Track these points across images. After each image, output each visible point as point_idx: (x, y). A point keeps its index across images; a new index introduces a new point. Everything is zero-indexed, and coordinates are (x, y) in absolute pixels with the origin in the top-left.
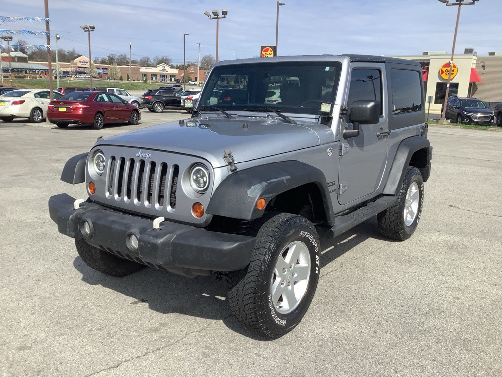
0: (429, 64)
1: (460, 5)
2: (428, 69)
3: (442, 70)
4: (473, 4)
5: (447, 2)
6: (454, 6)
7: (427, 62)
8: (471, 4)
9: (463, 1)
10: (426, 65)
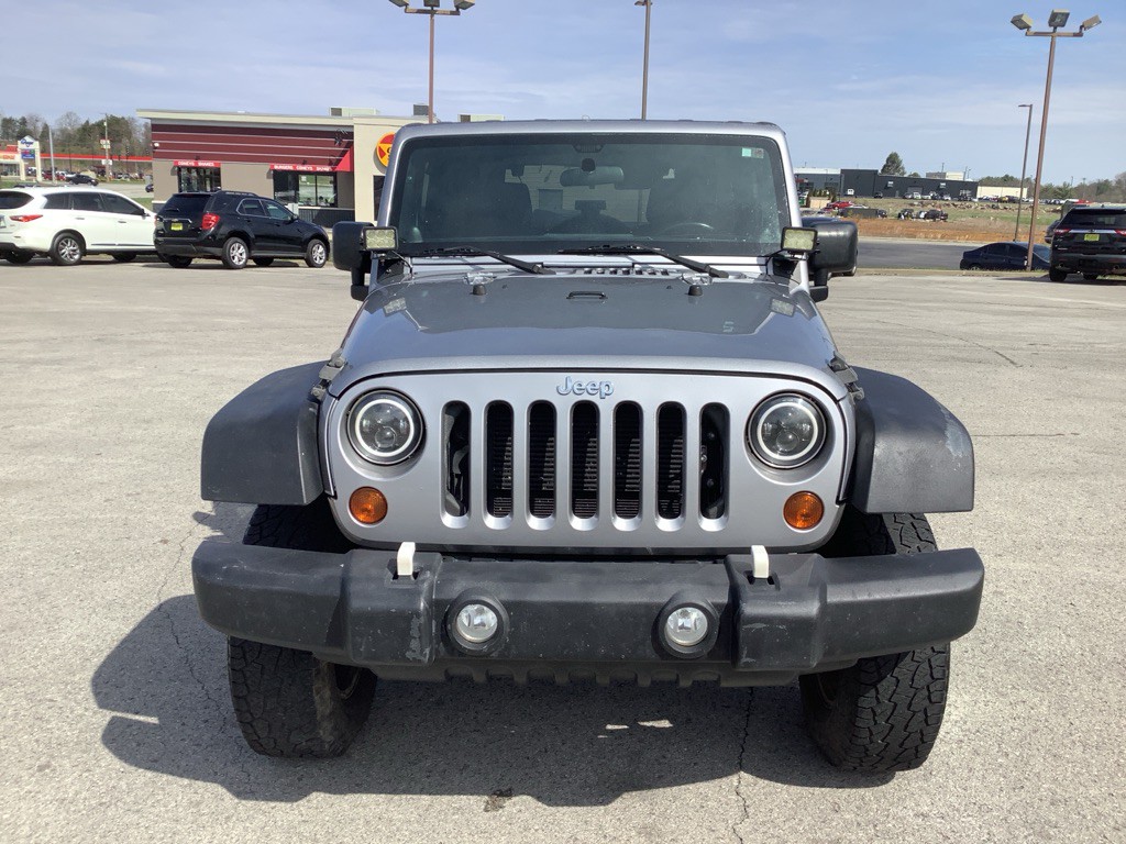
0: (351, 135)
1: (432, 13)
2: (350, 145)
3: (380, 149)
4: (456, 13)
5: (406, 5)
6: (418, 15)
7: (349, 130)
8: (452, 13)
9: (438, 6)
10: (345, 138)
